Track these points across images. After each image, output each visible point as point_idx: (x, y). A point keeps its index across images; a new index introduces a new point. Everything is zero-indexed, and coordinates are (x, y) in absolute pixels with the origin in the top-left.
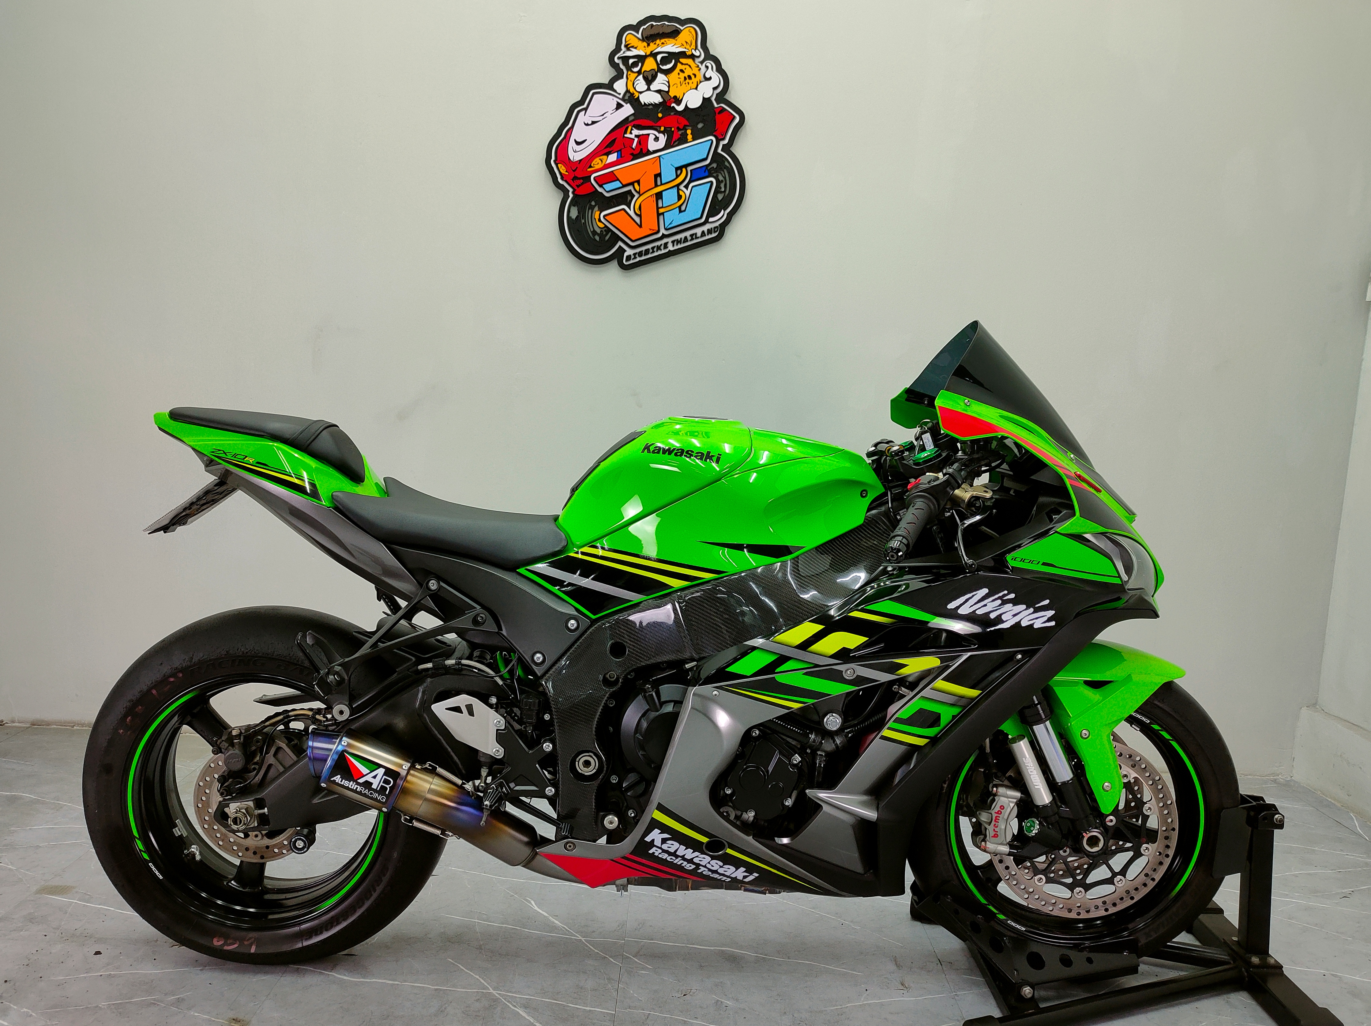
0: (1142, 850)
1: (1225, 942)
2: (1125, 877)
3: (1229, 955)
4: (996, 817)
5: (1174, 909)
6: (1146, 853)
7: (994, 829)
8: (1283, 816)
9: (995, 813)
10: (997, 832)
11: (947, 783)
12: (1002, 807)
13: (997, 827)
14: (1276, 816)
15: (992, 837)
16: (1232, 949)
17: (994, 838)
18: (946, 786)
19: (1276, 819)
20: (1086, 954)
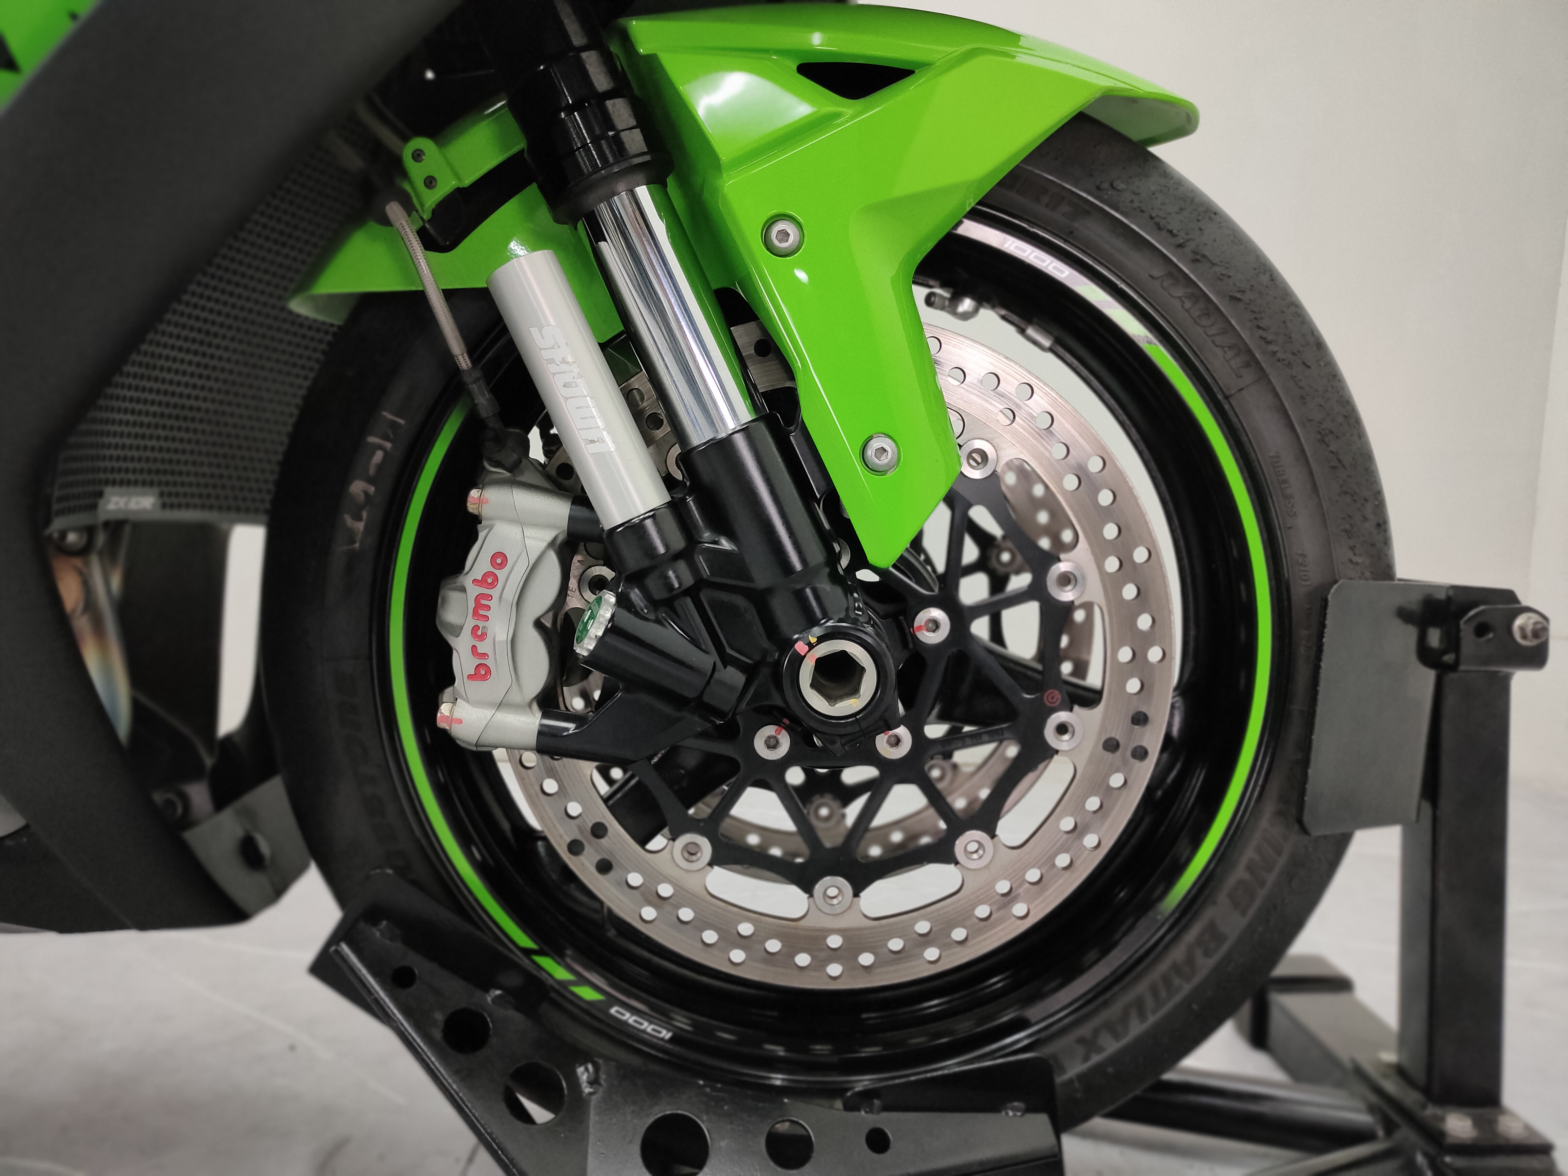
0: (1049, 733)
1: (1359, 1072)
2: (993, 836)
3: (1372, 1109)
4: (479, 597)
5: (1178, 953)
6: (1062, 743)
7: (474, 647)
8: (1546, 618)
9: (475, 581)
10: (484, 655)
11: (365, 514)
12: (500, 559)
13: (482, 637)
14: (1519, 622)
15: (470, 677)
16: (1378, 1091)
17: (475, 684)
18: (360, 526)
19: (1522, 629)
20: (866, 1119)
